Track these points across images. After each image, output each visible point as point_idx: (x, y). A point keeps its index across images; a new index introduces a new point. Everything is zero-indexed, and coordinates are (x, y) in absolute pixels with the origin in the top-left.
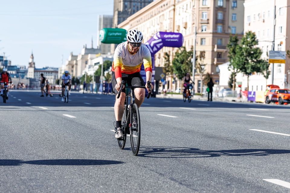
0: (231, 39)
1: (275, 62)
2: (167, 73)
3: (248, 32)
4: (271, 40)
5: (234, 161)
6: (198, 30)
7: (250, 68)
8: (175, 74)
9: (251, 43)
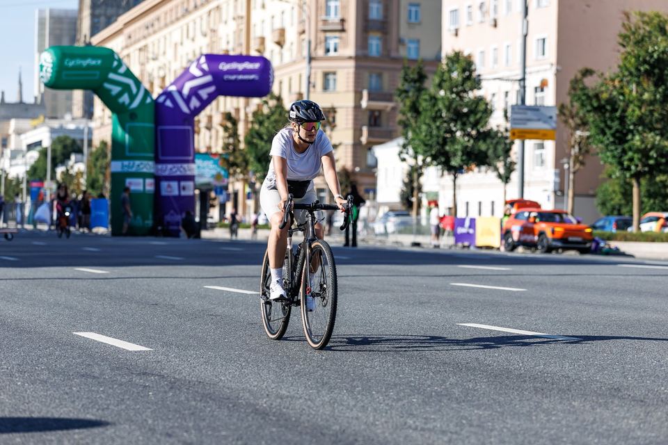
0: (406, 74)
1: (527, 135)
2: (231, 171)
3: (451, 54)
4: (517, 75)
5: (415, 413)
6: (316, 49)
7: (460, 153)
8: (255, 172)
9: (462, 85)
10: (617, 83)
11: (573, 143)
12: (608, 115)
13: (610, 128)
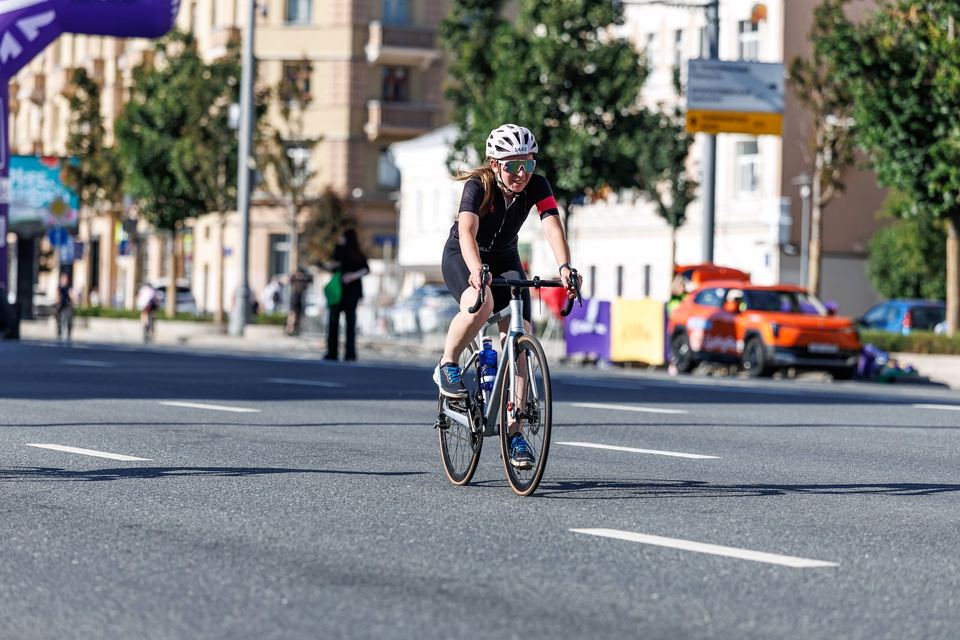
1: (722, 124)
2: (86, 194)
7: (577, 162)
8: (136, 198)
9: (584, 15)
10: (913, 16)
11: (819, 142)
12: (893, 82)
13: (899, 111)
